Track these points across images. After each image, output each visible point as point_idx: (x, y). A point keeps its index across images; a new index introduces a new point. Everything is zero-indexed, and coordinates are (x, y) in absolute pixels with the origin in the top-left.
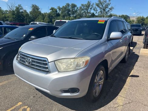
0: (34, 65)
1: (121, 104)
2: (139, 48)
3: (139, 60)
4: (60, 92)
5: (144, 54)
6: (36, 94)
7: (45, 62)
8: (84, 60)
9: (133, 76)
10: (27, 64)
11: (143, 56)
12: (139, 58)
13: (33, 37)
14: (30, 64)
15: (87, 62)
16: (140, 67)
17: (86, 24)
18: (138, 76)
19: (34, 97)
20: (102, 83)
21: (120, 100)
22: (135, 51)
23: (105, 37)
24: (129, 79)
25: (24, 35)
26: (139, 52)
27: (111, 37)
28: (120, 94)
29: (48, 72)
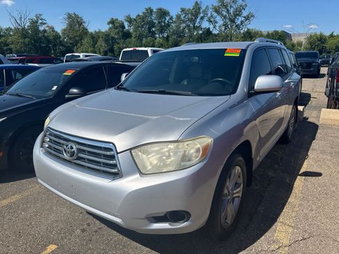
0: (84, 159)
1: (286, 242)
2: (319, 108)
3: (318, 135)
4: (146, 221)
5: (329, 122)
6: (89, 225)
7: (108, 153)
8: (199, 146)
9: (307, 174)
10: (66, 156)
11: (328, 127)
12: (319, 131)
13: (75, 91)
14: (75, 157)
15: (205, 149)
16: (323, 152)
17: (197, 58)
18: (319, 175)
19: (83, 231)
20: (240, 194)
21: (282, 231)
22: (310, 114)
23: (242, 87)
24: (299, 182)
25: (55, 88)
26: (318, 117)
27: (256, 87)
28: (281, 219)
29: (117, 175)
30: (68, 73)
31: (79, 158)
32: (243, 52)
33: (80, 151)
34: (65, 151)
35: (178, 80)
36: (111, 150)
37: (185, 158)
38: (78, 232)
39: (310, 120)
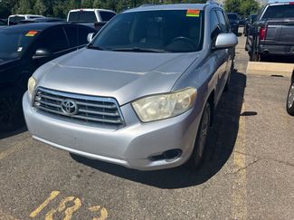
0: (85, 113)
1: (243, 165)
3: (247, 83)
4: (148, 161)
5: (254, 72)
6: (82, 171)
8: (188, 96)
9: (247, 114)
10: (65, 113)
11: (253, 76)
12: (248, 80)
13: (40, 52)
14: (75, 112)
16: (254, 96)
17: (161, 18)
18: (255, 114)
20: (206, 133)
21: (238, 158)
22: (239, 68)
24: (242, 120)
25: (20, 49)
26: (245, 69)
27: (217, 44)
28: (235, 149)
30: (31, 34)
31: (79, 113)
32: (202, 12)
33: (79, 106)
34: (64, 108)
35: (137, 40)
36: (113, 104)
37: (178, 106)
38: (74, 178)
39: (239, 71)
